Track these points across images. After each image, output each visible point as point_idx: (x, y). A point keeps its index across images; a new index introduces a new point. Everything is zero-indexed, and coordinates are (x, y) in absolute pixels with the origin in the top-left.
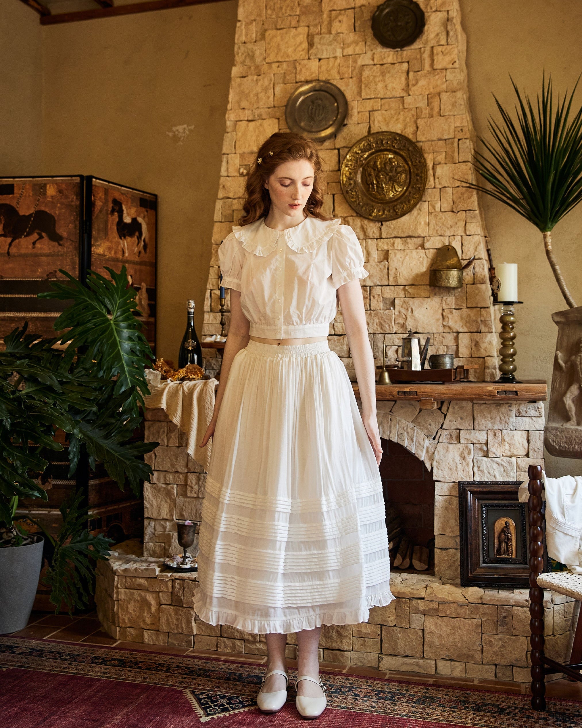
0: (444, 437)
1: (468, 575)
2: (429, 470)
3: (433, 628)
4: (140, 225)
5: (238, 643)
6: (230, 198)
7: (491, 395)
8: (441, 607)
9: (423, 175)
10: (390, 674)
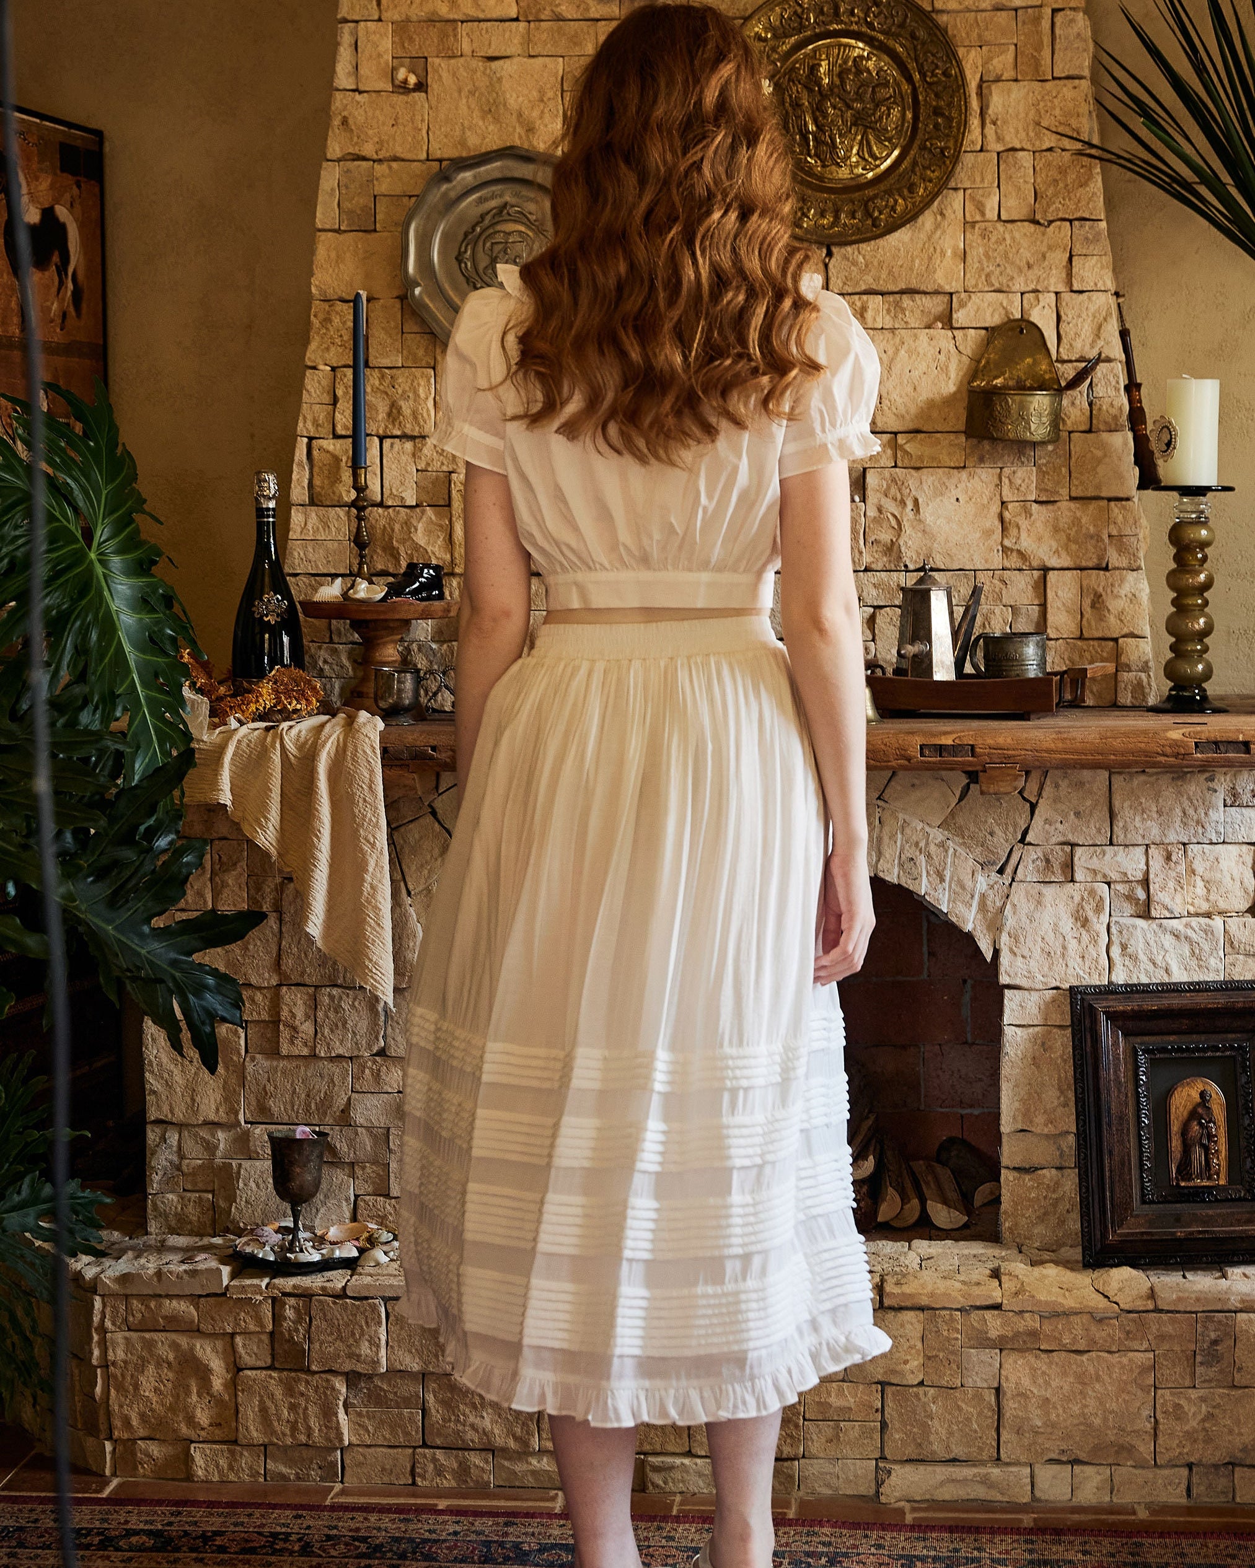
0: (1029, 868)
1: (1104, 1235)
2: (989, 957)
3: (1026, 1382)
4: (63, 228)
5: (475, 1459)
6: (364, 159)
7: (1178, 752)
8: (1047, 1328)
9: (954, 114)
10: (914, 1510)
